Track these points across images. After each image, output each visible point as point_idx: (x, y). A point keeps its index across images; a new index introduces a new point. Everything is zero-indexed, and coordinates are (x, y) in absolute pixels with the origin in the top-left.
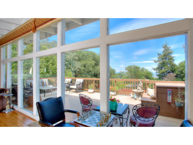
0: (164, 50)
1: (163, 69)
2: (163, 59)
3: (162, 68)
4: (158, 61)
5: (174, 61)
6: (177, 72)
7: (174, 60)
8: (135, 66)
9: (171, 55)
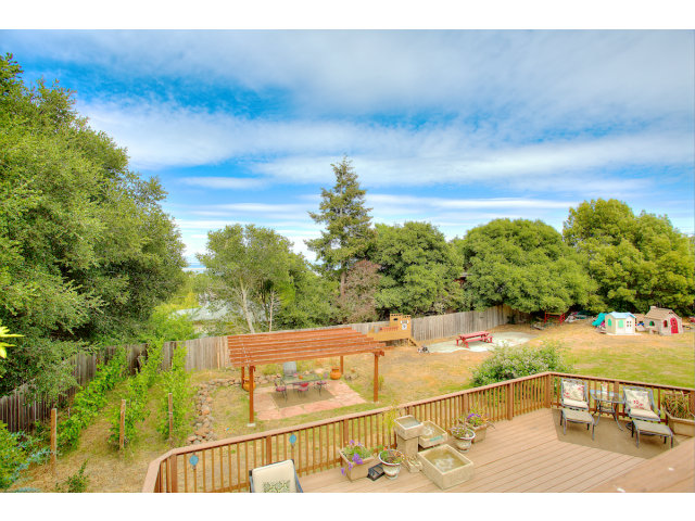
4: (323, 218)
6: (384, 257)
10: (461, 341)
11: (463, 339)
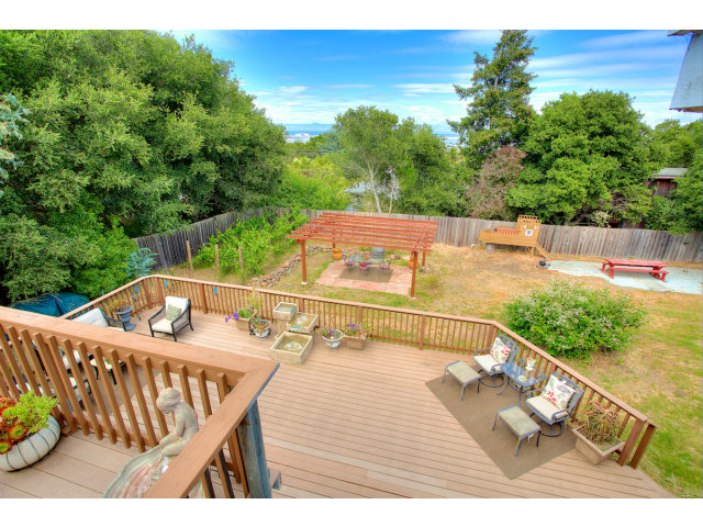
0: (499, 41)
1: (487, 127)
2: (492, 81)
3: (482, 122)
4: (473, 91)
5: (531, 96)
6: (530, 144)
7: (529, 91)
8: (377, 112)
9: (523, 68)
10: (607, 267)
11: (611, 265)
